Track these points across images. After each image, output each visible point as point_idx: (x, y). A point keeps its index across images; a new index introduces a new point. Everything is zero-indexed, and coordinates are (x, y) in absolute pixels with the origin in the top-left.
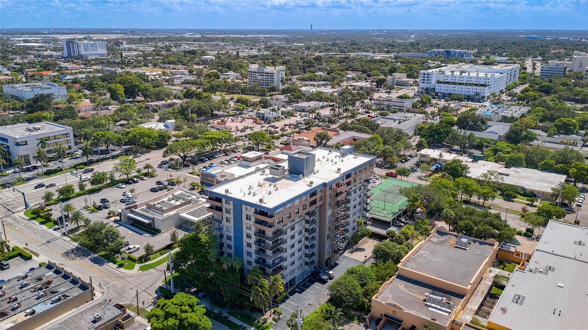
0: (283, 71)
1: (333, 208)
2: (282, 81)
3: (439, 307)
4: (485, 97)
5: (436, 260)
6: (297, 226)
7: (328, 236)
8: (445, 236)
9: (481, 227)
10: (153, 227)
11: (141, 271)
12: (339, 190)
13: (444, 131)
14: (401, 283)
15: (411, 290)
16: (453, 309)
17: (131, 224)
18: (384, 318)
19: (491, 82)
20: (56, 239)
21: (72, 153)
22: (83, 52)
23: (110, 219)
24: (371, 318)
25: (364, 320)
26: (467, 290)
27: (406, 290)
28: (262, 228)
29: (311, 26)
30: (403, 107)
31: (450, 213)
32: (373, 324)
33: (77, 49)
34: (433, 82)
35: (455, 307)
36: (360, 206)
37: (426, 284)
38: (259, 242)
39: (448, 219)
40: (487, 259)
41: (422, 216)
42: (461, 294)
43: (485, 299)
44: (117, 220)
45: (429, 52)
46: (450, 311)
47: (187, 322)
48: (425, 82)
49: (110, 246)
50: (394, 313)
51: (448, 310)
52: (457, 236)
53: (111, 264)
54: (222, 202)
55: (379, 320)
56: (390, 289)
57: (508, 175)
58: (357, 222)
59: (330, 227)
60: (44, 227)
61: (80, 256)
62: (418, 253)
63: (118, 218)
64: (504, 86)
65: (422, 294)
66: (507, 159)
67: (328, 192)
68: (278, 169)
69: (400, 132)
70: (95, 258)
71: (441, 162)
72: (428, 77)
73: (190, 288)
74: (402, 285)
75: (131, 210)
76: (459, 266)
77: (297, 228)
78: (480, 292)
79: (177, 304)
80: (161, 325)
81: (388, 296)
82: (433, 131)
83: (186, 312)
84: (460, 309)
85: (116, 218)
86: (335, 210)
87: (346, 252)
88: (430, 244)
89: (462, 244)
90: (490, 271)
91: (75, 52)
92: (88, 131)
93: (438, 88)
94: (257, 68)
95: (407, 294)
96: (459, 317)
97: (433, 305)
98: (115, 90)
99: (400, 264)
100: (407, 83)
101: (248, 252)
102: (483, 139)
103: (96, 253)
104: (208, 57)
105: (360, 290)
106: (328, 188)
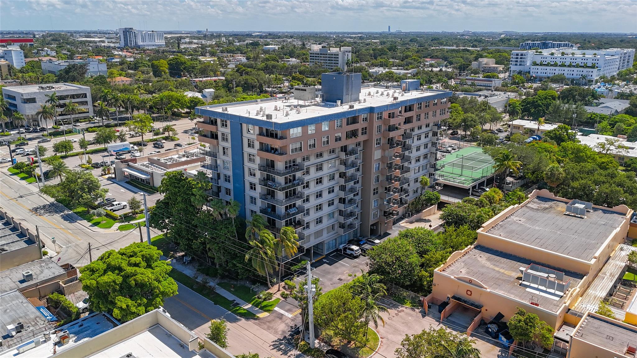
0: (350, 52)
1: (384, 150)
2: (347, 64)
3: (543, 288)
4: (592, 81)
5: (537, 228)
6: (325, 167)
7: (374, 190)
8: (550, 203)
9: (606, 189)
10: (152, 185)
11: (119, 231)
12: (393, 122)
13: (543, 104)
14: (480, 255)
15: (497, 264)
16: (567, 292)
17: (127, 182)
18: (453, 302)
19: (601, 63)
20: (32, 194)
21: (90, 118)
22: (140, 43)
23: (103, 176)
24: (432, 303)
25: (421, 304)
26: (589, 266)
27: (488, 264)
28: (271, 156)
29: (389, 27)
30: (491, 87)
31: (557, 170)
32: (435, 310)
33: (134, 40)
34: (528, 64)
35: (570, 289)
36: (426, 161)
37: (520, 258)
38: (266, 181)
39: (555, 180)
40: (618, 229)
41: (513, 188)
42: (578, 272)
43: (615, 286)
44: (112, 177)
45: (522, 45)
46: (561, 294)
47: (135, 280)
48: (518, 63)
49: (85, 199)
50: (469, 293)
51: (558, 293)
52: (566, 203)
53: (85, 222)
54: (217, 125)
55: (445, 304)
56: (463, 262)
57: (633, 148)
58: (420, 182)
59: (378, 177)
60: (24, 182)
61: (50, 212)
62: (508, 219)
63: (113, 176)
64: (616, 71)
65: (515, 270)
66: (630, 131)
67: (376, 123)
68: (305, 90)
69: (486, 105)
70: (68, 215)
71: (539, 133)
72: (521, 58)
73: (176, 251)
74: (483, 258)
75: (128, 165)
76: (573, 236)
77: (327, 169)
78: (608, 274)
79: (125, 255)
80: (94, 282)
81: (461, 270)
82: (528, 103)
83: (136, 265)
84: (578, 294)
85: (110, 175)
86: (387, 152)
87: (404, 221)
88: (528, 210)
89: (576, 210)
90: (622, 249)
91: (132, 42)
92: (108, 91)
93: (534, 71)
94: (320, 49)
95: (490, 268)
96: (576, 305)
97: (532, 285)
98: (157, 67)
99: (482, 229)
100: (495, 69)
101: (252, 197)
102: (594, 114)
103: (71, 210)
104: (270, 46)
105: (415, 259)
106: (375, 116)
